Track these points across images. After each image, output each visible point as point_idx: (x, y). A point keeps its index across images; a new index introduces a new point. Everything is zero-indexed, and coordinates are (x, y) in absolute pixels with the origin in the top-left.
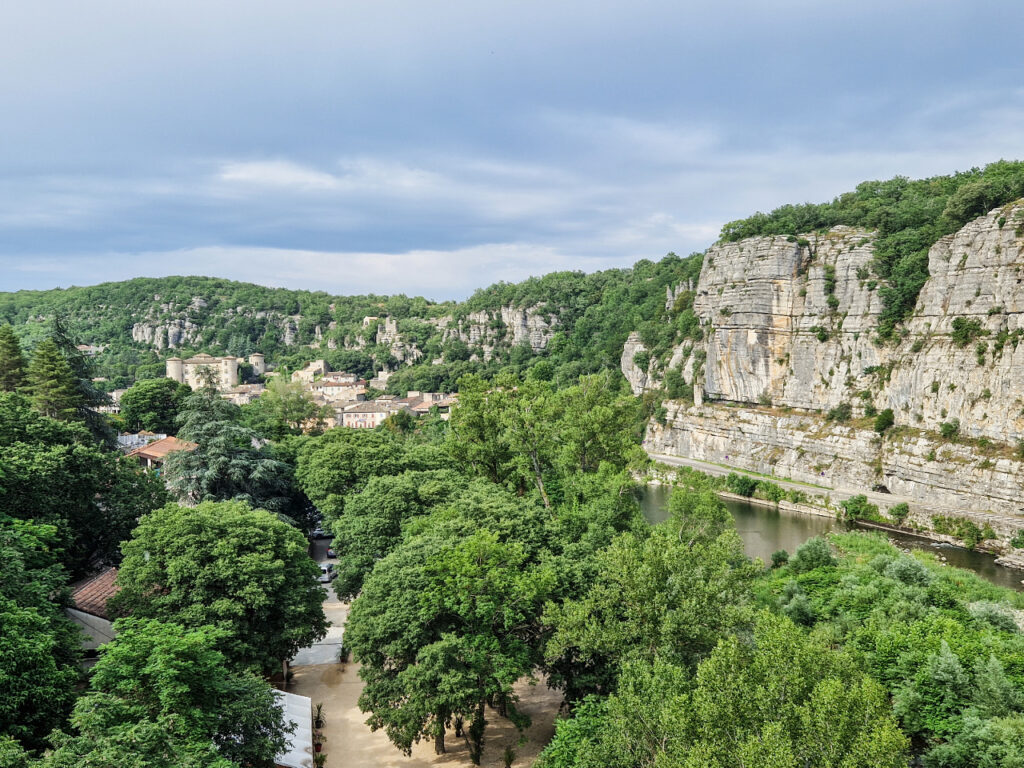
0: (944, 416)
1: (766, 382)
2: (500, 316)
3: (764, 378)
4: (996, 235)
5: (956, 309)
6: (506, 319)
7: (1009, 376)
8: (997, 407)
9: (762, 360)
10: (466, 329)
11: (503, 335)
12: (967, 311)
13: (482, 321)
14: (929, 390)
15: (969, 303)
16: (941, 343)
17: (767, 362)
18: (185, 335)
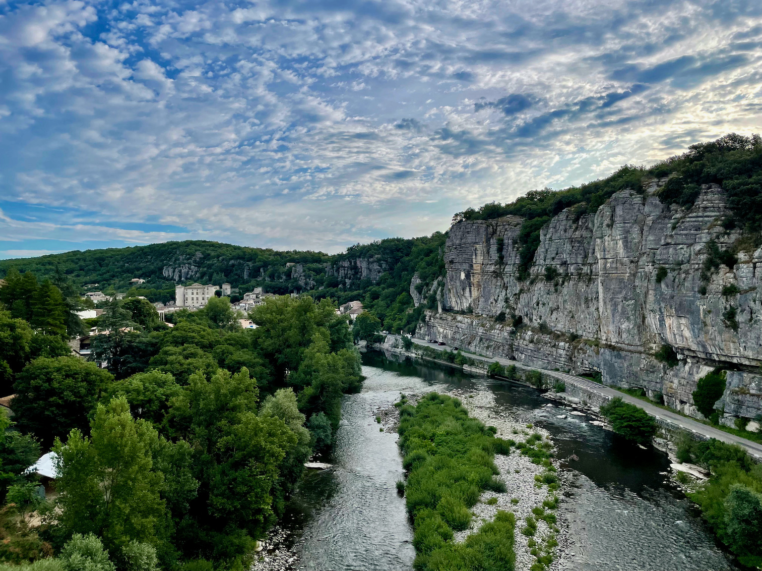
0: (541, 319)
1: (470, 300)
2: (355, 263)
3: (469, 298)
4: (564, 222)
5: (548, 262)
6: (358, 264)
7: (567, 298)
8: (561, 314)
9: (468, 288)
10: (338, 271)
11: (356, 273)
12: (552, 263)
13: (346, 265)
14: (535, 305)
15: (553, 259)
16: (542, 280)
17: (470, 289)
18: (190, 273)
